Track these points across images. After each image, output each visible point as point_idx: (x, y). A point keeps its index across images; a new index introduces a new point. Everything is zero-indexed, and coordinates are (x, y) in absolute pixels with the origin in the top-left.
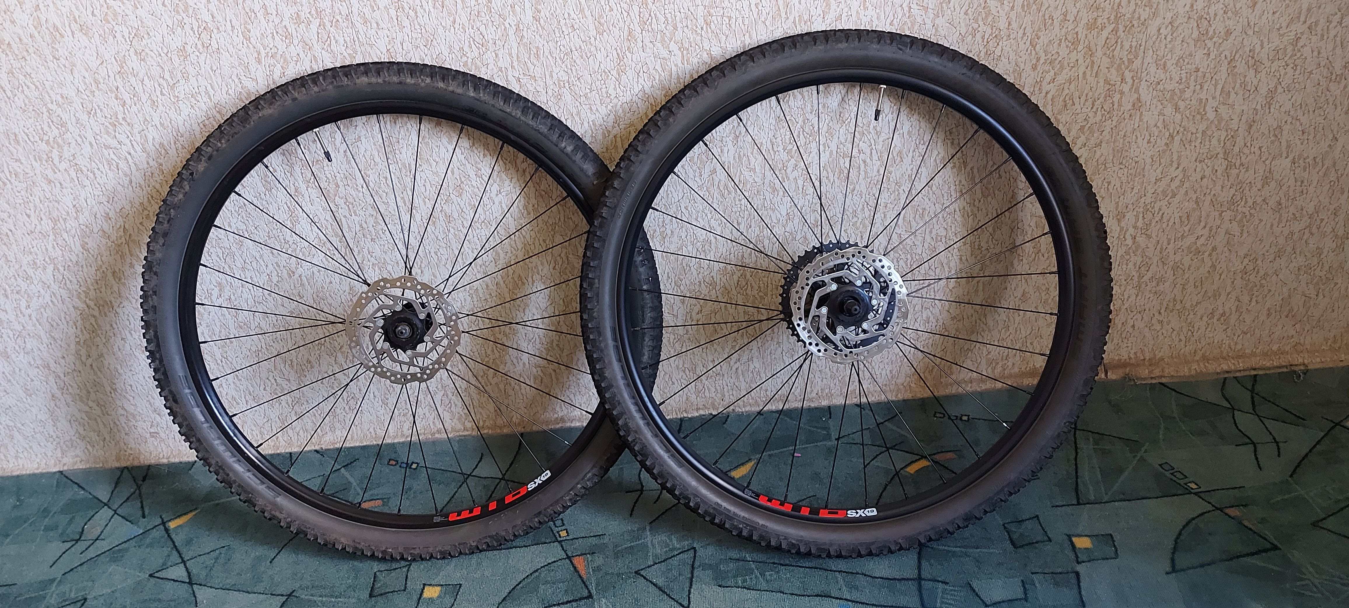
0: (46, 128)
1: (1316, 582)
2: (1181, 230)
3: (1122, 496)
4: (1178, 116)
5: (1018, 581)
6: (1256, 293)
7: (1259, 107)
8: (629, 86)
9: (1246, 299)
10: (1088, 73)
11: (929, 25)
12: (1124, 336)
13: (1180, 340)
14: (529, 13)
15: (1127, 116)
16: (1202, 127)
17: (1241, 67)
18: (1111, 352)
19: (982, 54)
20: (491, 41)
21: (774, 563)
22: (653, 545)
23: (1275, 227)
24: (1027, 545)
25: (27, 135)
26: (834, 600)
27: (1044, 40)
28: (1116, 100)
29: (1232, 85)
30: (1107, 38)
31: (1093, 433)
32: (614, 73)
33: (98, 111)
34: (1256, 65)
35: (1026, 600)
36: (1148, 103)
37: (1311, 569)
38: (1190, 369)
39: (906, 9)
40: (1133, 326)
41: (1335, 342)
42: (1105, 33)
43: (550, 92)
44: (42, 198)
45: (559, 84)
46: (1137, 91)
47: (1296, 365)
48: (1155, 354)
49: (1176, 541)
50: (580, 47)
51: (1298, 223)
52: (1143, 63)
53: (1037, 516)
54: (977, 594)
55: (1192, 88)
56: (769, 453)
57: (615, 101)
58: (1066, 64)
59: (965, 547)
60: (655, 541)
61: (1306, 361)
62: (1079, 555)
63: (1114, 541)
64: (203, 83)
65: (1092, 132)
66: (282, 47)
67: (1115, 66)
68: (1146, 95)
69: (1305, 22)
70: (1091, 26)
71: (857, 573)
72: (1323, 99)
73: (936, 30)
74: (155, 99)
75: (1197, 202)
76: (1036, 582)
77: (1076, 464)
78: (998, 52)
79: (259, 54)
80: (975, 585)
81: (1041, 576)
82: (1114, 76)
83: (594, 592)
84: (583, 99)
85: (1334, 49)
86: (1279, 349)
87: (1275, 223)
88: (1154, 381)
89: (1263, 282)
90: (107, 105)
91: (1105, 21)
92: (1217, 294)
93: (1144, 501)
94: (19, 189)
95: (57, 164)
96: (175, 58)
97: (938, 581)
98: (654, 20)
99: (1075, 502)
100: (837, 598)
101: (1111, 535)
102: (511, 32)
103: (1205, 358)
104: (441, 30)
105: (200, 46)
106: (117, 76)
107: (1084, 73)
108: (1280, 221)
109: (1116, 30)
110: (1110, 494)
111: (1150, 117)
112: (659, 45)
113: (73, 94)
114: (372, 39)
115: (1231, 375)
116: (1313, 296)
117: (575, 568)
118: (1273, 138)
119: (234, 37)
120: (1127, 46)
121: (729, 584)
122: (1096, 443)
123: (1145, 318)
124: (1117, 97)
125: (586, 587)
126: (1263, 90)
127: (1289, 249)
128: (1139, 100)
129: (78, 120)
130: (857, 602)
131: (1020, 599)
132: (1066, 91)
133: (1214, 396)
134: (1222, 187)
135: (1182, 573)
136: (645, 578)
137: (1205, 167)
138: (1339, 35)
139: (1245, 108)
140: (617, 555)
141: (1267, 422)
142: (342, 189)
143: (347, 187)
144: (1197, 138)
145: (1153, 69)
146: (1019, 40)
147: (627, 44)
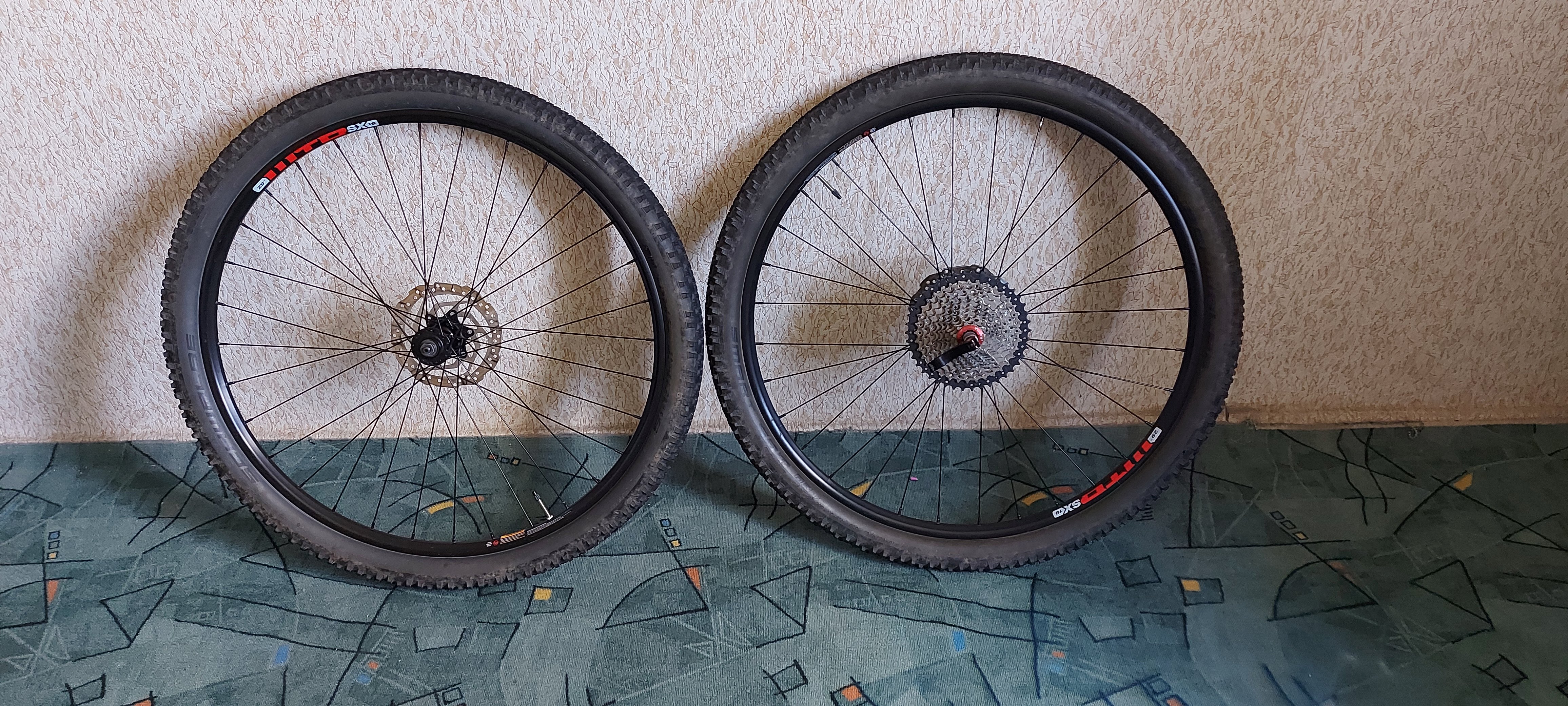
0: (155, 87)
1: (1408, 637)
2: (1317, 282)
3: (1232, 542)
4: (1330, 173)
5: (1126, 618)
6: (1382, 349)
7: (1409, 171)
8: (784, 97)
9: (1371, 353)
10: (1248, 124)
11: (1096, 64)
12: (1249, 381)
13: (1304, 389)
14: (689, 15)
15: (1280, 168)
16: (1351, 186)
17: (1396, 130)
18: (1235, 395)
19: (1145, 96)
20: (646, 41)
21: (889, 587)
22: (768, 562)
23: (1409, 286)
24: (1137, 584)
25: (133, 93)
26: (948, 627)
27: (1208, 87)
28: (1271, 152)
29: (1386, 147)
30: (1270, 92)
31: (1209, 476)
32: (770, 83)
33: (216, 74)
34: (1411, 129)
35: (1134, 637)
36: (1302, 158)
37: (1404, 626)
38: (1309, 418)
39: (1075, 46)
40: (1259, 372)
41: (1453, 401)
42: (1269, 87)
43: (701, 97)
44: (142, 159)
45: (711, 89)
46: (1293, 145)
47: (1412, 422)
48: (1276, 401)
49: (1280, 590)
50: (738, 54)
51: (1431, 285)
52: (1302, 118)
53: (1149, 557)
54: (1087, 630)
55: (1346, 146)
56: (885, 474)
57: (768, 110)
58: (1226, 113)
59: (1078, 583)
60: (770, 558)
61: (1422, 419)
62: (1187, 598)
63: (1221, 586)
64: (334, 55)
65: (1244, 181)
66: (423, 26)
67: (1275, 119)
68: (1300, 149)
69: (1464, 92)
70: (1257, 78)
71: (972, 602)
72: (1472, 168)
73: (1103, 69)
74: (280, 67)
75: (1337, 258)
76: (1145, 621)
77: (1190, 507)
78: (1161, 96)
79: (398, 31)
80: (1084, 621)
81: (1149, 615)
82: (1272, 129)
83: (709, 604)
84: (734, 106)
85: (1489, 121)
86: (1398, 404)
87: (1410, 282)
88: (1273, 428)
89: (1391, 339)
90: (227, 69)
91: (1271, 74)
92: (1344, 348)
93: (1254, 548)
94: (117, 147)
95: (163, 125)
96: (307, 28)
97: (1050, 615)
98: (818, 33)
99: (1186, 545)
100: (951, 625)
101: (1219, 580)
102: (668, 33)
103: (1325, 408)
104: (594, 24)
105: (335, 18)
106: (241, 41)
107: (1244, 123)
108: (1415, 282)
109: (1279, 85)
110: (1221, 539)
111: (1303, 171)
112: (820, 59)
113: (189, 54)
114: (521, 27)
115: (1347, 427)
116: (1438, 356)
117: (689, 579)
118: (1418, 202)
119: (374, 12)
120: (1288, 101)
121: (845, 604)
122: (1212, 487)
123: (1272, 365)
124: (1272, 149)
125: (701, 598)
126: (1415, 155)
127: (1420, 309)
128: (1293, 154)
129: (192, 82)
130: (970, 630)
131: (1128, 637)
132: (1224, 140)
133: (1328, 447)
134: (1363, 245)
135: (1283, 621)
136: (761, 594)
137: (1349, 223)
138: (1495, 108)
139: (1395, 170)
140: (731, 569)
141: (1376, 476)
142: (469, 176)
143: (475, 174)
144: (1345, 195)
145: (1310, 125)
146: (1184, 86)
147: (786, 55)
